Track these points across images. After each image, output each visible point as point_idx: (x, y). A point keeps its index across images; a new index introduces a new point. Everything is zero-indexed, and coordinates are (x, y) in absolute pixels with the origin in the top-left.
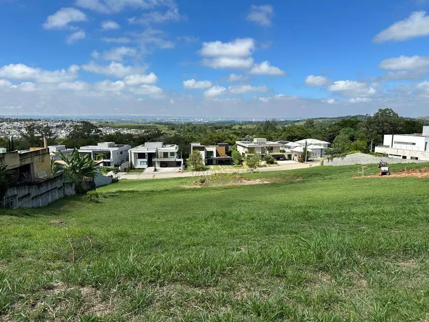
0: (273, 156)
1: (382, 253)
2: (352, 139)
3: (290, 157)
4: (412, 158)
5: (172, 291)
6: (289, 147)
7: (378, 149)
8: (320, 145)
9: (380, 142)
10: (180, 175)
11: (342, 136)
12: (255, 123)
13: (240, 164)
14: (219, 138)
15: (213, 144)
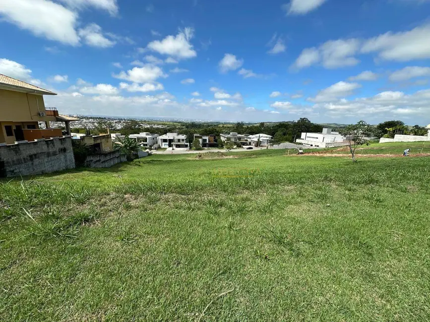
0: (241, 143)
2: (284, 134)
3: (250, 144)
4: (315, 146)
5: (170, 196)
6: (250, 138)
7: (298, 141)
8: (267, 137)
9: (299, 137)
11: (279, 133)
12: (232, 124)
13: (222, 147)
14: (210, 131)
15: (206, 135)
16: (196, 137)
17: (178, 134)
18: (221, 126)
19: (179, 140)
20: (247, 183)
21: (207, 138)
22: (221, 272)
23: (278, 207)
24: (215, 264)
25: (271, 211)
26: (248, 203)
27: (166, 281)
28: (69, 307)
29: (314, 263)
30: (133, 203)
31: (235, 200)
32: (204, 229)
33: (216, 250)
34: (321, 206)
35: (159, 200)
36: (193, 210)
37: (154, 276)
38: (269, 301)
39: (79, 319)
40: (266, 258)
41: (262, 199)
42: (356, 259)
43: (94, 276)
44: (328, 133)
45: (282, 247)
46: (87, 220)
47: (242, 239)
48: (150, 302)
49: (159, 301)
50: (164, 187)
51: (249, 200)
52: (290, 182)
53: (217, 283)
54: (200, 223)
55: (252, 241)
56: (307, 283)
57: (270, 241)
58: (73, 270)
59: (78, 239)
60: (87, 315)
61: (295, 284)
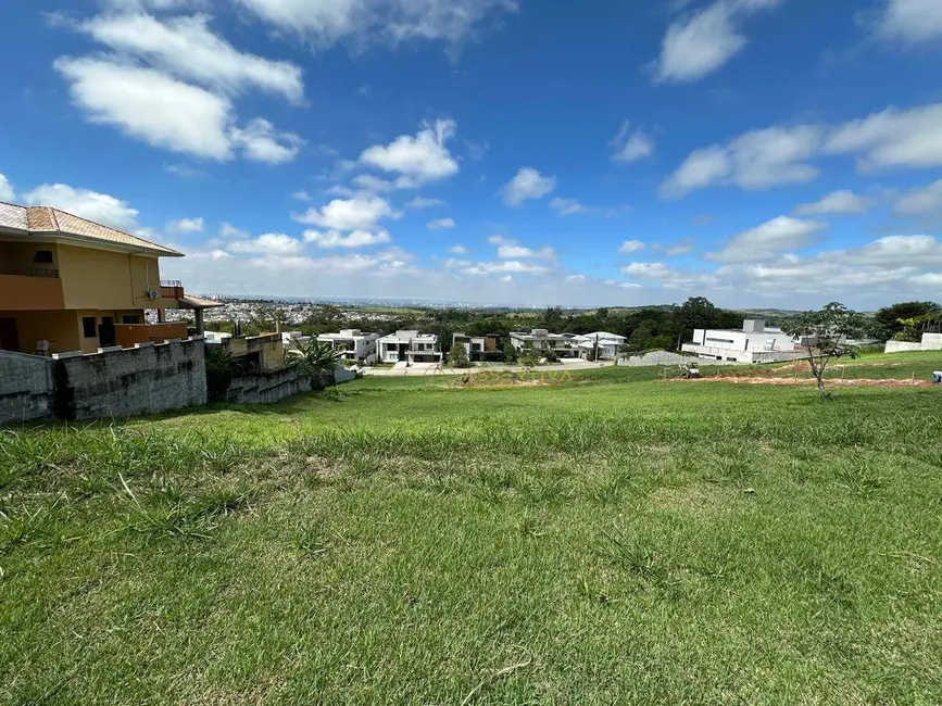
0: (556, 352)
1: (635, 438)
2: (654, 333)
3: (576, 355)
4: (728, 359)
5: (401, 461)
6: (576, 342)
7: (685, 347)
8: (614, 340)
9: (689, 339)
10: (438, 372)
11: (642, 329)
12: (535, 311)
13: (514, 360)
14: (488, 328)
15: (480, 335)
16: (457, 339)
17: (420, 333)
18: (512, 315)
19: (421, 347)
20: (563, 438)
21: (480, 341)
22: (503, 623)
23: (634, 490)
24: (491, 606)
25: (617, 501)
26: (566, 481)
27: (386, 636)
28: (195, 677)
29: (712, 616)
30: (324, 473)
31: (538, 474)
32: (468, 532)
33: (495, 578)
34: (735, 492)
35: (377, 469)
36: (447, 492)
37: (363, 626)
38: (607, 693)
39: (213, 700)
40: (603, 599)
41: (599, 472)
42: (813, 613)
43: (243, 616)
44: (757, 330)
45: (641, 579)
46: (232, 505)
47: (552, 556)
48: (355, 676)
49: (371, 675)
50: (388, 442)
51: (569, 473)
52: (663, 437)
53: (494, 647)
54: (461, 520)
55: (572, 561)
56: (693, 659)
57: (614, 563)
58: (203, 603)
59: (214, 542)
60: (228, 693)
61: (667, 659)
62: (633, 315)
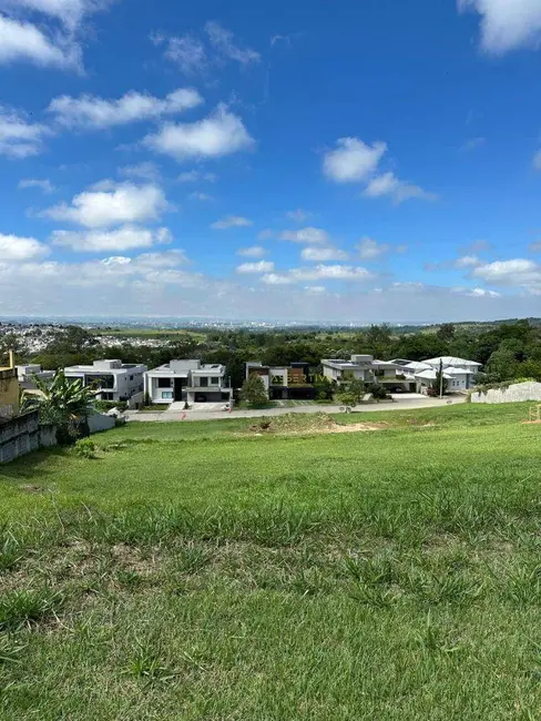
0: (385, 385)
2: (520, 357)
3: (413, 388)
5: (237, 549)
6: (412, 371)
8: (465, 367)
11: (502, 353)
12: (353, 330)
13: (328, 398)
14: (293, 353)
15: (281, 364)
16: (252, 370)
17: (202, 363)
18: (323, 337)
19: (204, 381)
20: (446, 514)
21: (282, 372)
26: (466, 575)
31: (426, 565)
32: (356, 648)
35: (208, 562)
36: (311, 593)
41: (505, 560)
46: (35, 616)
50: (216, 522)
51: (467, 564)
59: (25, 668)
62: (491, 333)
